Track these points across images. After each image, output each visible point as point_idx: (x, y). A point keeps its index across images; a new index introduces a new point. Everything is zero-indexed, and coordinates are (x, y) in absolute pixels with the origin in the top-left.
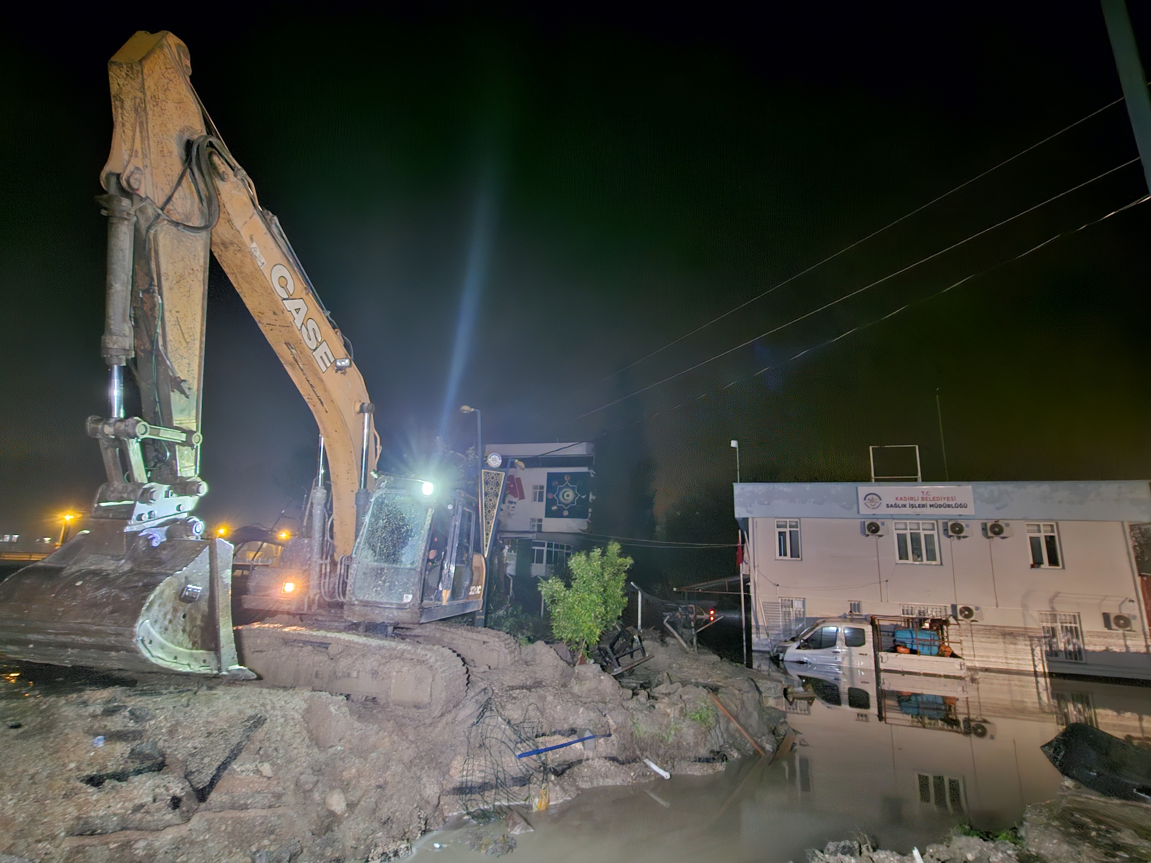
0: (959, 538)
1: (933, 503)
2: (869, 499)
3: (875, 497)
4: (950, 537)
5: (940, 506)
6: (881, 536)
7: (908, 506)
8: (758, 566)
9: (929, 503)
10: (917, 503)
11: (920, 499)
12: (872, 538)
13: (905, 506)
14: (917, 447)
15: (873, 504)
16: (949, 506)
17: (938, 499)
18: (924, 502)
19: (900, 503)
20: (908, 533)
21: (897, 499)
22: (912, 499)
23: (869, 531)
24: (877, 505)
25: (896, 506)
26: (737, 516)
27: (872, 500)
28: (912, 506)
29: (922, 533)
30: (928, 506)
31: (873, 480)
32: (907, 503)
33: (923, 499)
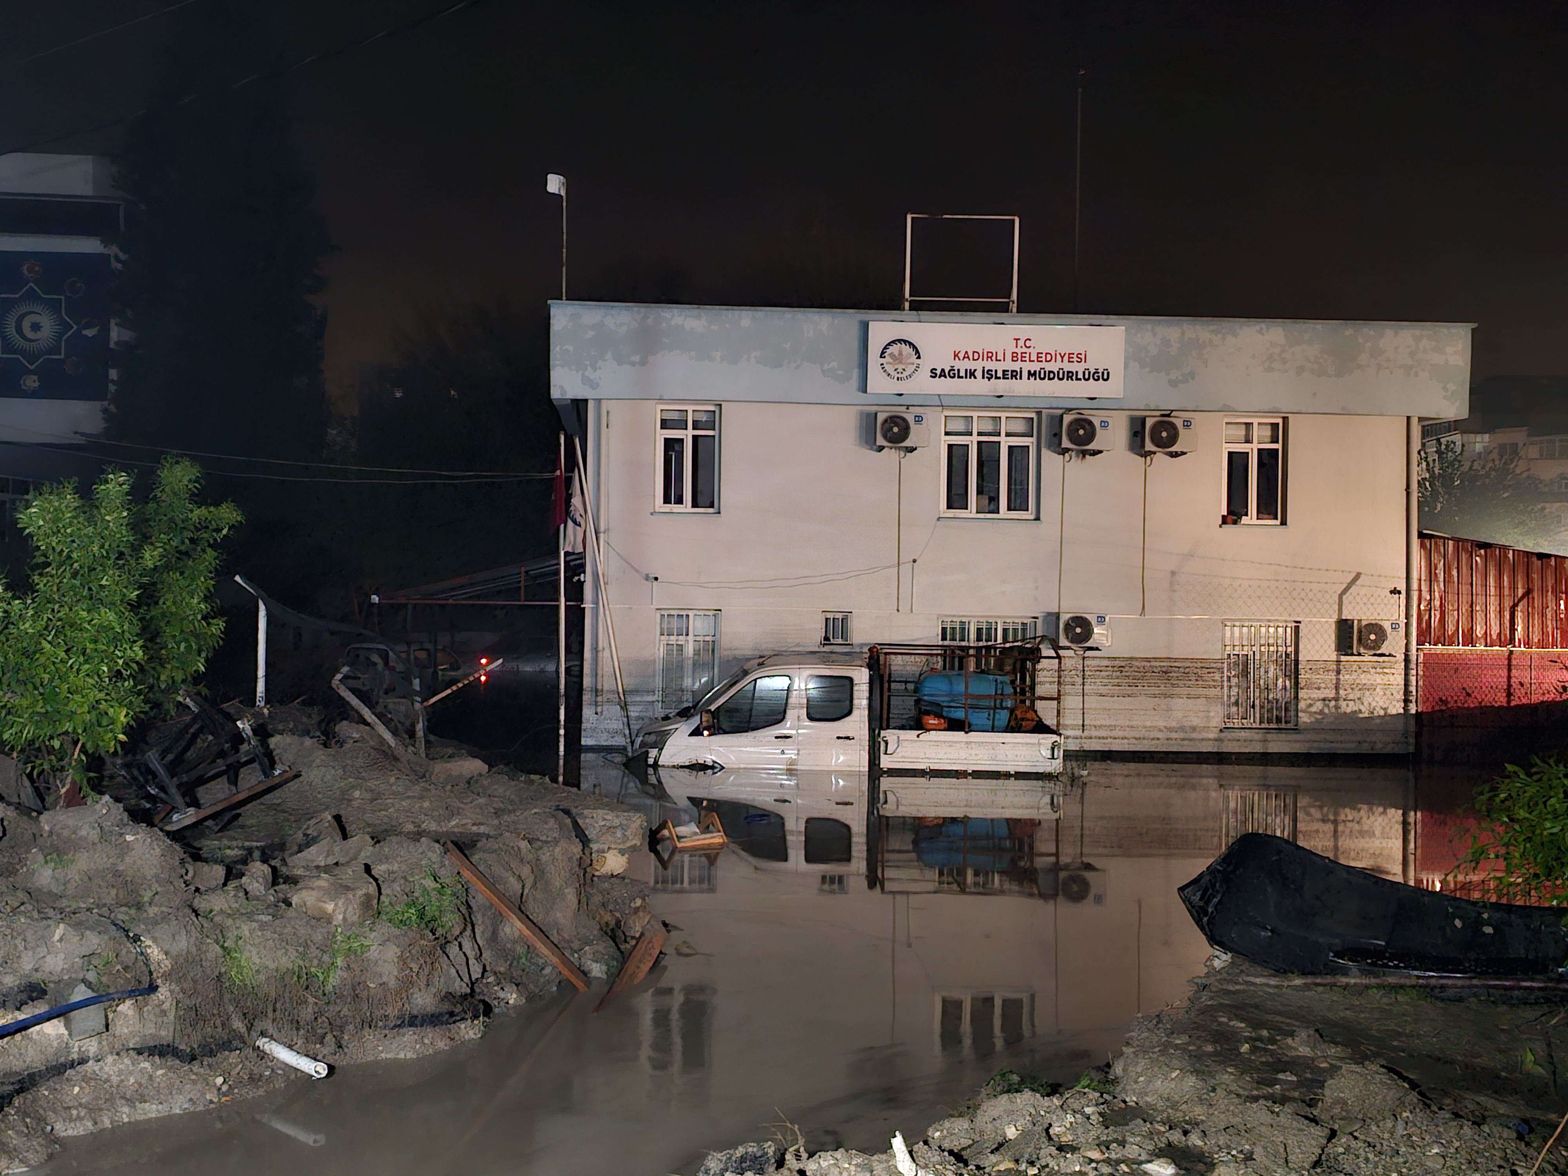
0: (1084, 453)
1: (1035, 367)
2: (891, 355)
3: (907, 349)
4: (1063, 452)
5: (1050, 376)
6: (912, 450)
7: (979, 374)
8: (607, 531)
9: (1027, 367)
10: (1000, 367)
11: (1009, 357)
12: (891, 455)
13: (972, 374)
14: (1017, 220)
15: (900, 368)
16: (1070, 375)
17: (1050, 357)
18: (1016, 366)
19: (963, 366)
20: (972, 441)
21: (956, 356)
22: (990, 356)
23: (885, 437)
24: (910, 369)
25: (953, 374)
26: (555, 394)
27: (898, 359)
28: (989, 375)
29: (1005, 443)
30: (1025, 375)
31: (907, 305)
32: (978, 366)
33: (1014, 357)
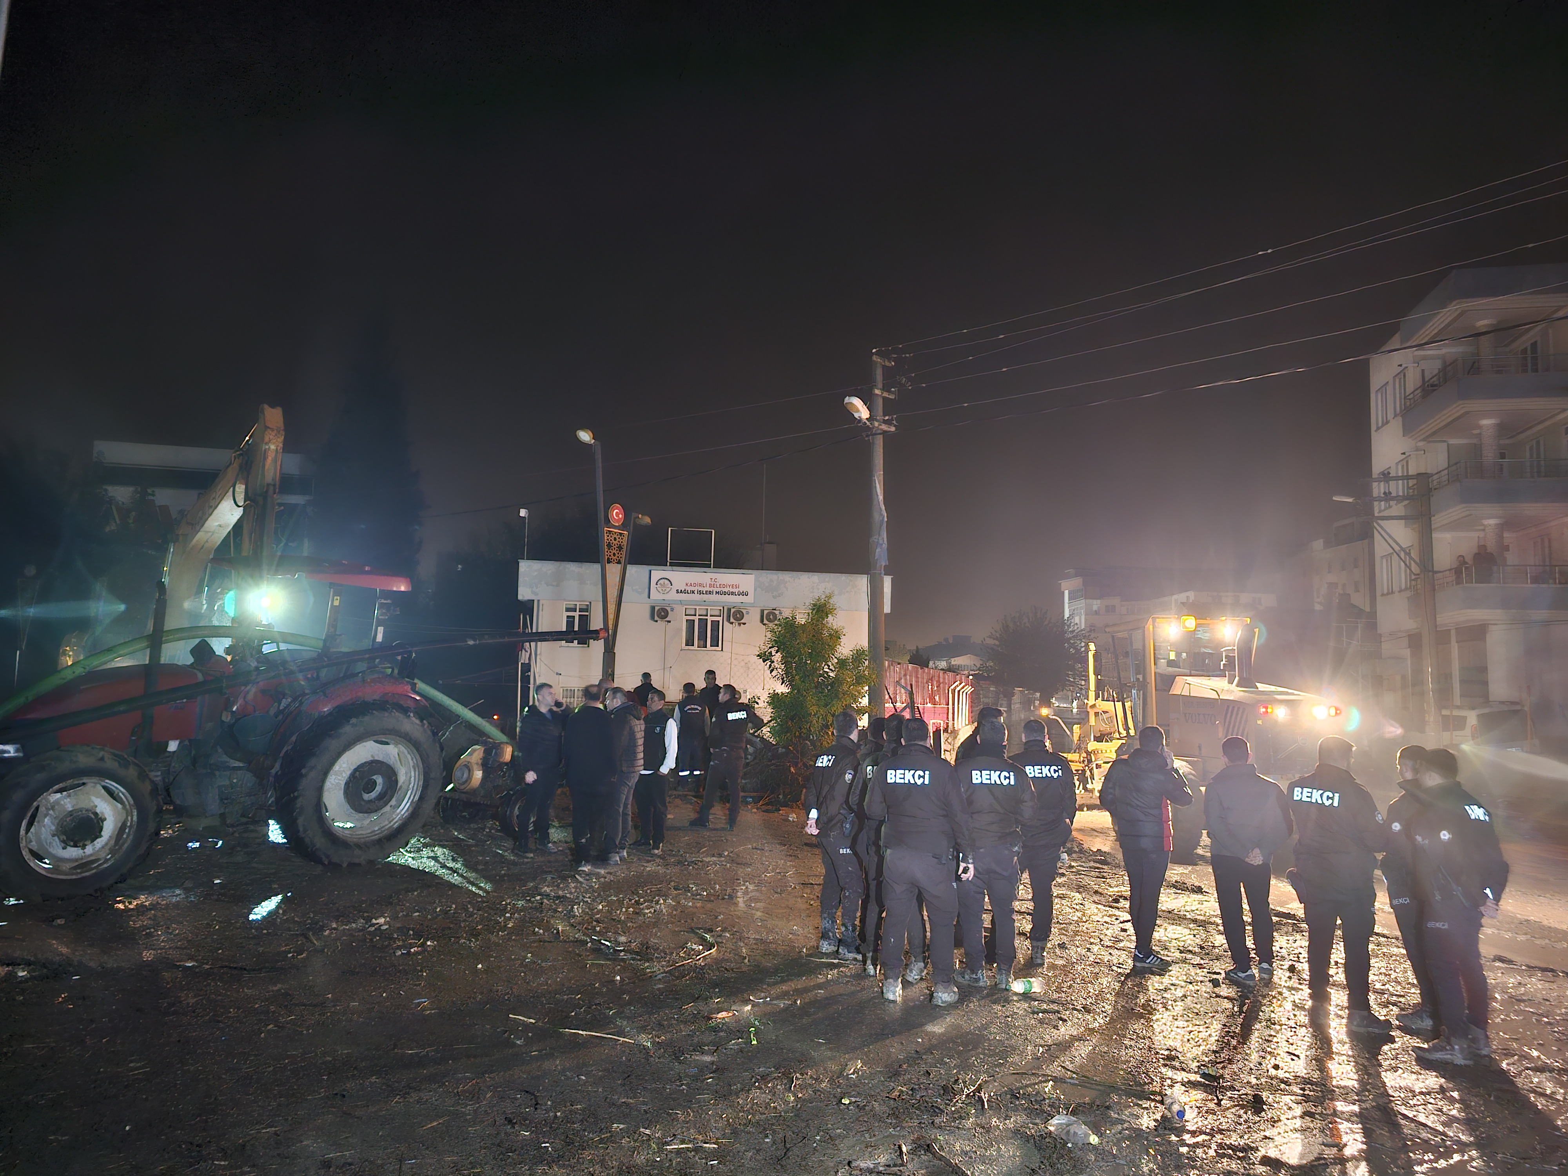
0: (739, 624)
1: (718, 590)
2: (660, 584)
3: (667, 582)
4: (732, 623)
5: (725, 593)
6: (669, 622)
7: (696, 592)
8: (540, 654)
9: (715, 590)
10: (704, 590)
11: (708, 585)
12: (661, 624)
13: (693, 592)
14: (713, 531)
15: (664, 589)
16: (732, 593)
17: (724, 586)
18: (711, 589)
19: (689, 589)
20: (696, 618)
21: (687, 585)
22: (700, 585)
23: (658, 616)
24: (668, 590)
25: (685, 592)
26: (520, 597)
27: (663, 585)
28: (700, 592)
29: (710, 619)
30: (714, 593)
31: (668, 564)
32: (696, 589)
33: (710, 586)
